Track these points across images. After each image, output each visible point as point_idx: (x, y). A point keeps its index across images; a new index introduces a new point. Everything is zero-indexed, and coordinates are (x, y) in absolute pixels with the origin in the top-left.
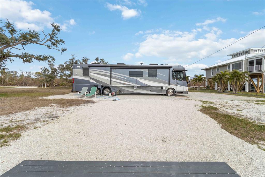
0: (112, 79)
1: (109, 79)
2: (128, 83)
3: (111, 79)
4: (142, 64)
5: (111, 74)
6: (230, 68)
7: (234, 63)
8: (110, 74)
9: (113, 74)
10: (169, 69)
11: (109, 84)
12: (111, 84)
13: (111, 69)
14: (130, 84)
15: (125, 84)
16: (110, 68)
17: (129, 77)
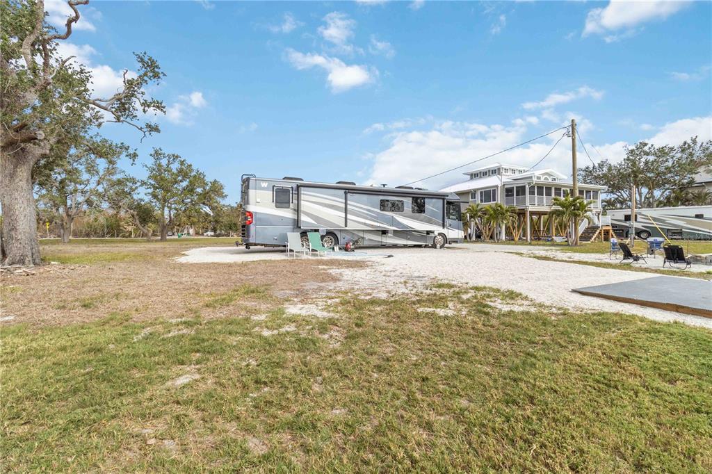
0: (349, 216)
1: (343, 215)
2: (378, 224)
3: (346, 215)
4: (384, 185)
5: (346, 204)
6: (475, 198)
7: (483, 190)
8: (343, 206)
9: (350, 205)
10: (444, 199)
11: (344, 226)
12: (346, 226)
13: (345, 193)
14: (381, 225)
15: (372, 226)
16: (343, 191)
17: (379, 211)
